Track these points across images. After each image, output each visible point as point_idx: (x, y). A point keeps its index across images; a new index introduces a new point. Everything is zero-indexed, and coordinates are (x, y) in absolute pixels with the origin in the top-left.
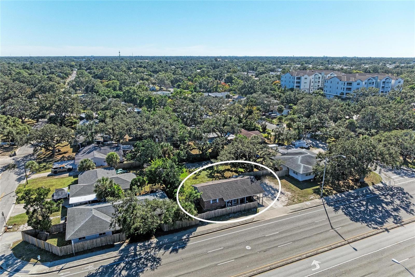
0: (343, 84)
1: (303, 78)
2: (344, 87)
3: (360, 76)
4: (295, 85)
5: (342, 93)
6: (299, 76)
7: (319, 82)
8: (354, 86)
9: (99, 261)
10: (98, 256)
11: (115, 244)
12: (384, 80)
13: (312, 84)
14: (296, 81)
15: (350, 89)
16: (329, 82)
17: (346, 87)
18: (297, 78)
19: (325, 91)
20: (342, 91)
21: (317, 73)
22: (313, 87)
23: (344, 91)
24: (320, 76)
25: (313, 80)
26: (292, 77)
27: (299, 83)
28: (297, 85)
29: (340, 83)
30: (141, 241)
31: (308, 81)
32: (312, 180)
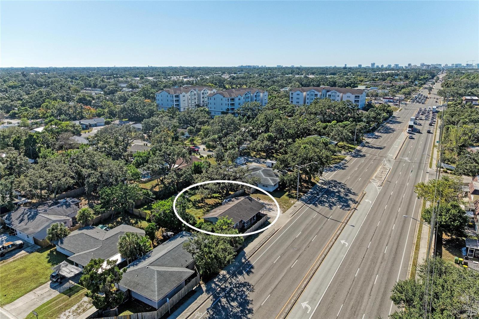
0: (227, 100)
1: (181, 96)
2: (228, 103)
3: (236, 92)
4: (175, 103)
5: (228, 108)
6: (177, 94)
7: (195, 98)
8: (237, 101)
9: (199, 307)
10: (193, 304)
11: (194, 289)
12: (255, 94)
13: (190, 101)
14: (175, 99)
15: (233, 104)
16: (213, 98)
17: (230, 102)
18: (175, 96)
19: (210, 108)
20: (227, 107)
21: (192, 90)
22: (190, 105)
23: (228, 106)
24: (195, 92)
25: (190, 97)
26: (169, 96)
27: (178, 101)
28: (176, 103)
29: (224, 99)
30: (214, 277)
31: (186, 98)
32: (279, 189)
